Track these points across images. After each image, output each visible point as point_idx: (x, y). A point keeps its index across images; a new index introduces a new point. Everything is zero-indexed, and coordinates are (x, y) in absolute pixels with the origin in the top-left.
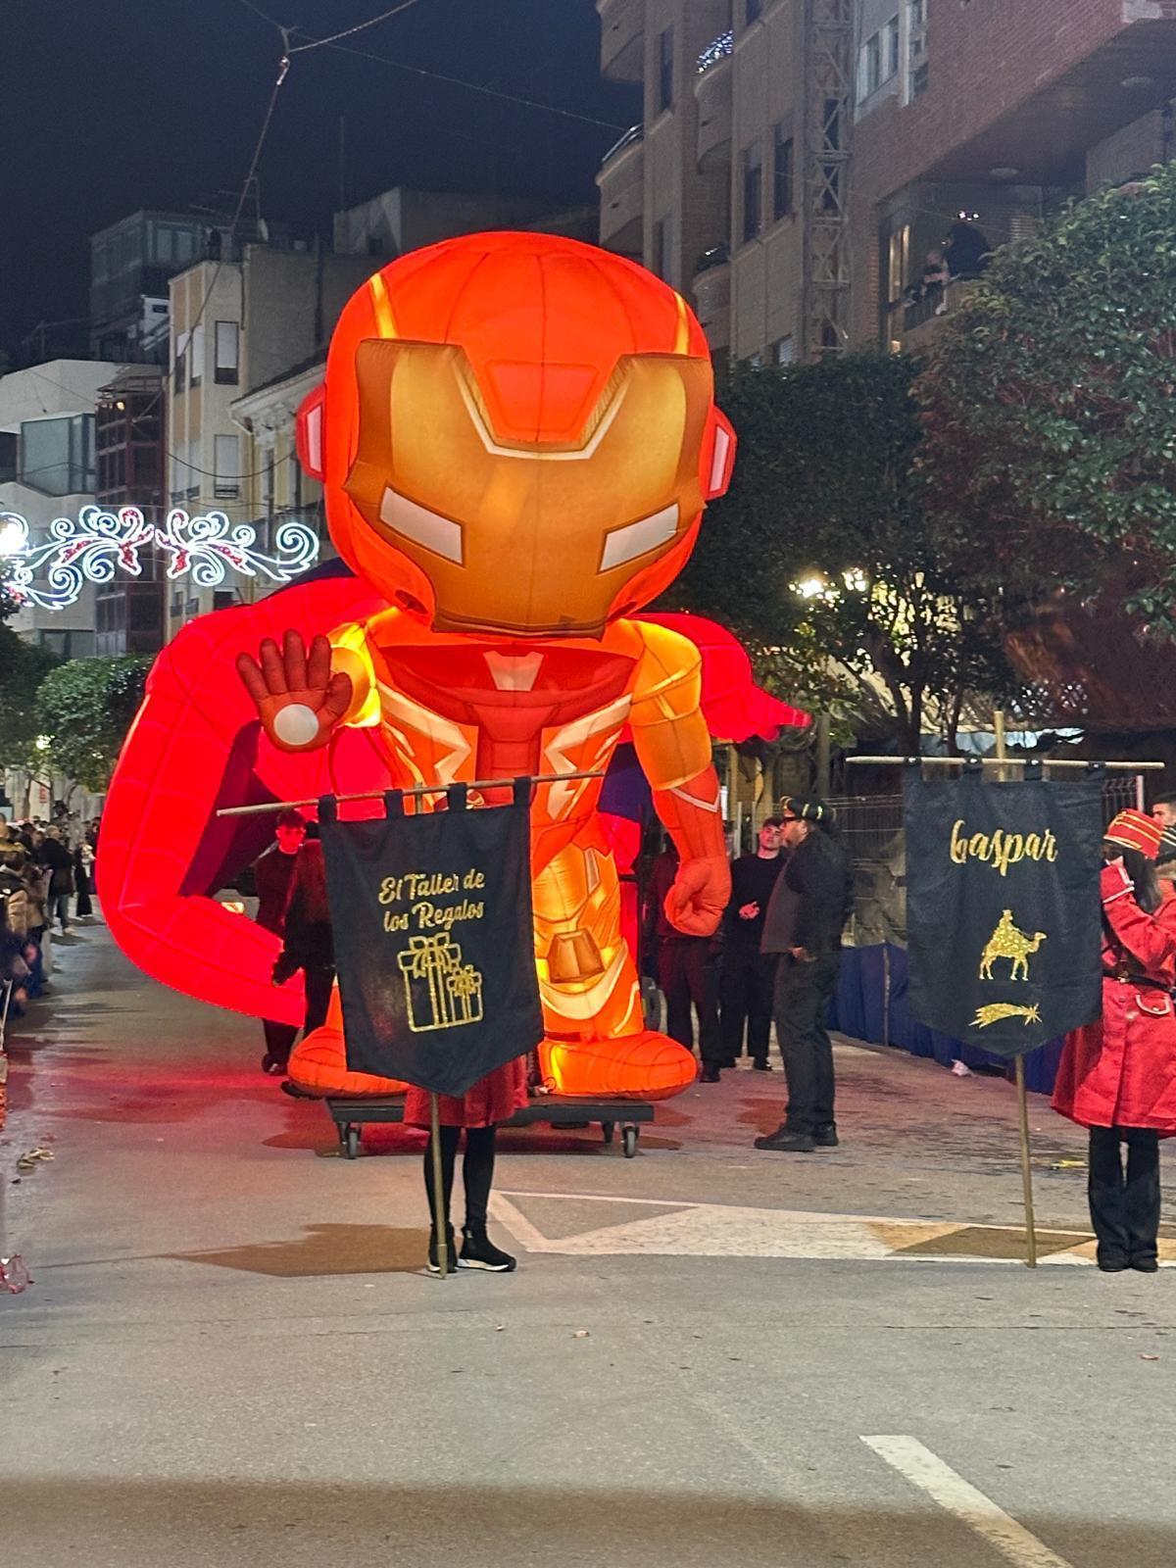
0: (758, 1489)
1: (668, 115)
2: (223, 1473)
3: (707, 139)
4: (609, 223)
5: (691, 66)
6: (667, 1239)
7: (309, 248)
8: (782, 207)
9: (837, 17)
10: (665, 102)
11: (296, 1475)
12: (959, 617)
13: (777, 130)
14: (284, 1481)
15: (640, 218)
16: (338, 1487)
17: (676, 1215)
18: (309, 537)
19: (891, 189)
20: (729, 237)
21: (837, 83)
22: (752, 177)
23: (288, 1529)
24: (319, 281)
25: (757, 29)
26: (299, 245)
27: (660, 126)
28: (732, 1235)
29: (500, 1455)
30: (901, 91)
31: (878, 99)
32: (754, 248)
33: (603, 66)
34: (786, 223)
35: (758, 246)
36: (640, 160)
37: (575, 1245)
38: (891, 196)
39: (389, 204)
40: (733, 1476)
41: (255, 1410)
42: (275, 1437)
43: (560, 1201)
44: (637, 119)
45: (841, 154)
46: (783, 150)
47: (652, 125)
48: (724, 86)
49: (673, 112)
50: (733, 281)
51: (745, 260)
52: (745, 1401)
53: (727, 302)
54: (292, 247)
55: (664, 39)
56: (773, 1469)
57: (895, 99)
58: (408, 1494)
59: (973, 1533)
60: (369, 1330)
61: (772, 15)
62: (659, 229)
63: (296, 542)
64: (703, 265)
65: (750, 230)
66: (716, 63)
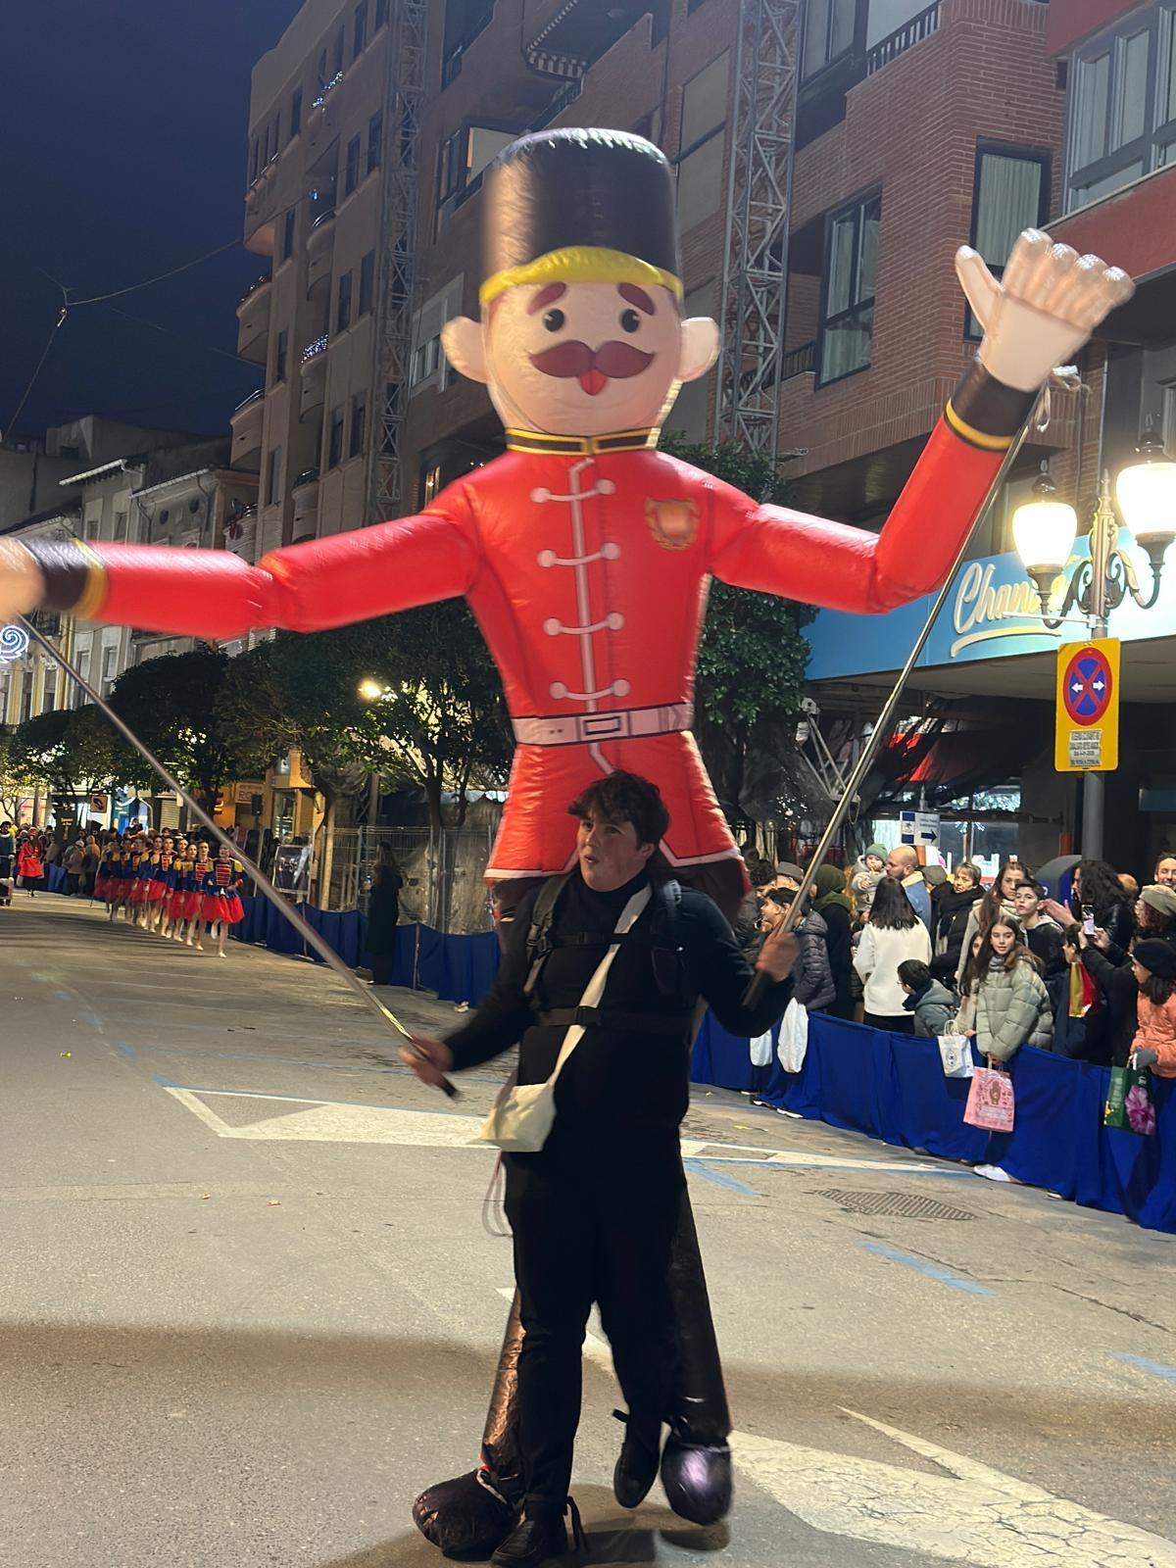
0: (439, 1333)
1: (282, 385)
2: (33, 1315)
3: (307, 401)
4: (238, 451)
5: (299, 356)
6: (314, 1129)
7: (28, 450)
8: (355, 449)
9: (399, 330)
10: (280, 376)
11: (90, 1318)
12: (473, 715)
13: (355, 399)
14: (83, 1324)
15: (259, 449)
16: (125, 1330)
17: (315, 1110)
18: (24, 638)
19: (431, 442)
20: (318, 464)
21: (397, 372)
22: (336, 427)
23: (95, 1366)
24: (35, 470)
25: (344, 335)
26: (21, 447)
27: (276, 391)
28: (358, 1126)
29: (242, 1303)
30: (439, 382)
31: (425, 386)
32: (336, 472)
33: (240, 349)
34: (358, 459)
35: (338, 472)
36: (261, 411)
37: (251, 1132)
38: (431, 447)
39: (85, 426)
40: (417, 1322)
41: (47, 1261)
42: (67, 1285)
43: (232, 1098)
44: (261, 385)
45: (398, 418)
46: (358, 414)
47: (269, 390)
48: (320, 370)
49: (285, 382)
50: (320, 493)
51: (329, 481)
52: (406, 1259)
53: (316, 507)
54: (16, 448)
55: (282, 338)
56: (443, 1315)
57: (435, 387)
58: (180, 1336)
59: (602, 1372)
60: (119, 1197)
61: (356, 327)
62: (272, 456)
63: (13, 639)
64: (301, 481)
65: (334, 462)
66: (315, 354)
